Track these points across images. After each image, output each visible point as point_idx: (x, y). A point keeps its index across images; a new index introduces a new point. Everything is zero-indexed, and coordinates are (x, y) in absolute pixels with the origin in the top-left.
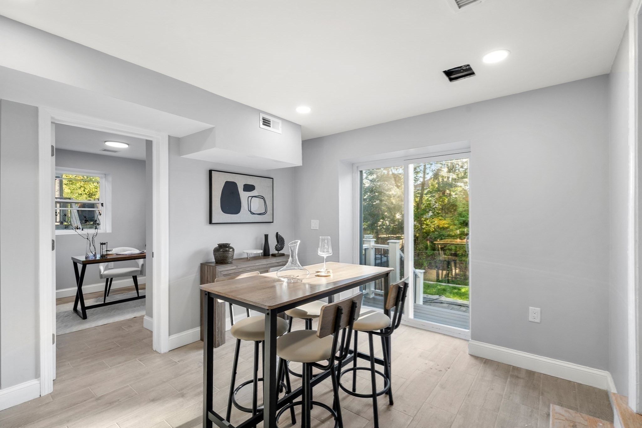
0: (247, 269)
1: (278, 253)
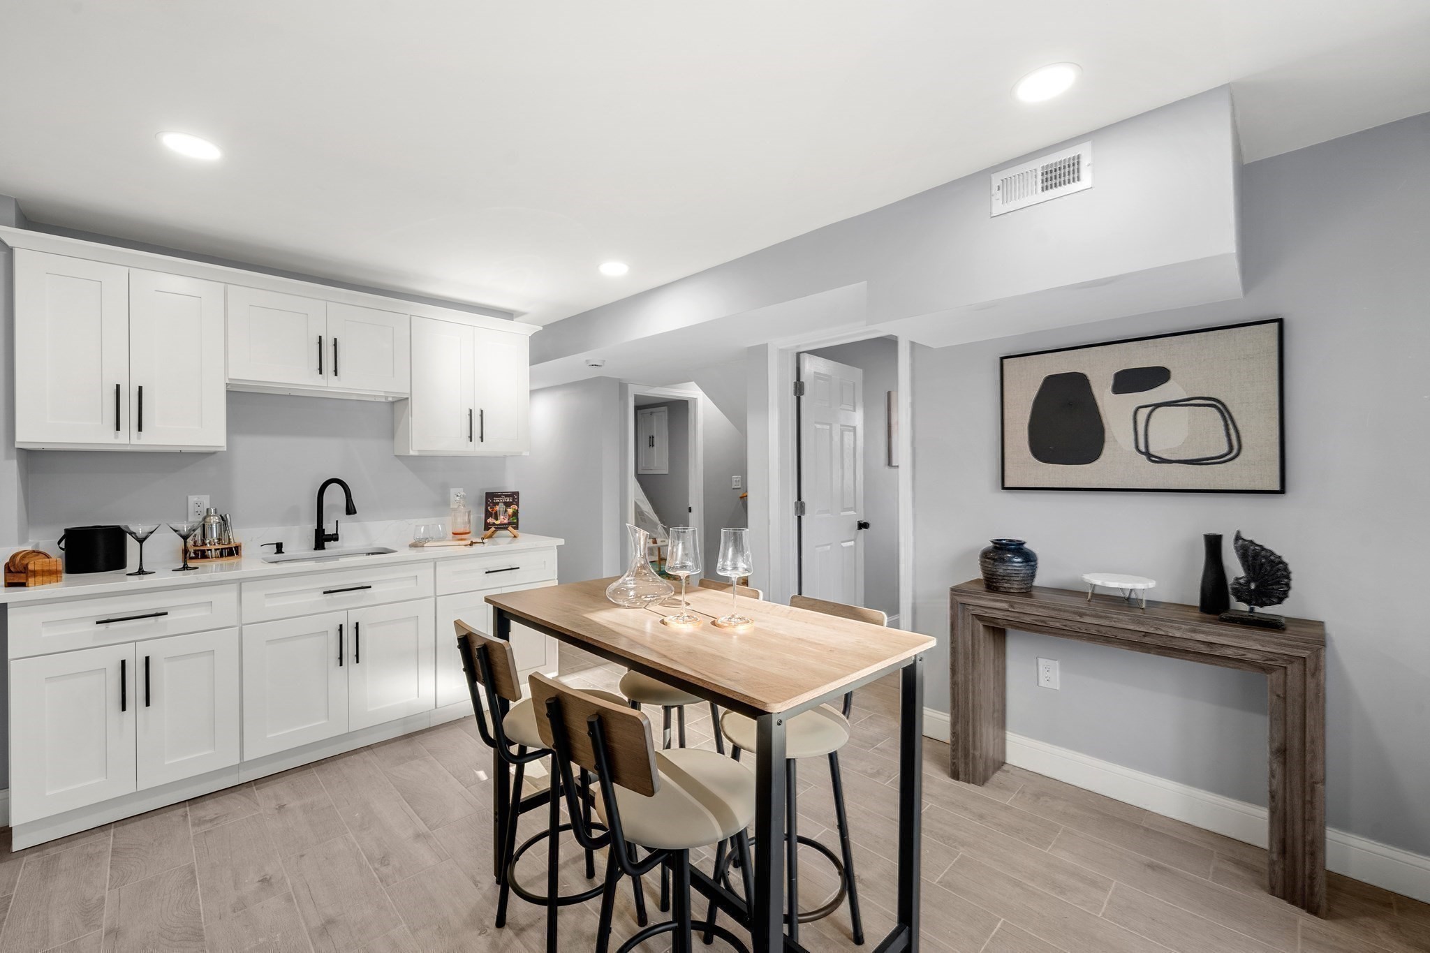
0: (1051, 623)
1: (1252, 610)
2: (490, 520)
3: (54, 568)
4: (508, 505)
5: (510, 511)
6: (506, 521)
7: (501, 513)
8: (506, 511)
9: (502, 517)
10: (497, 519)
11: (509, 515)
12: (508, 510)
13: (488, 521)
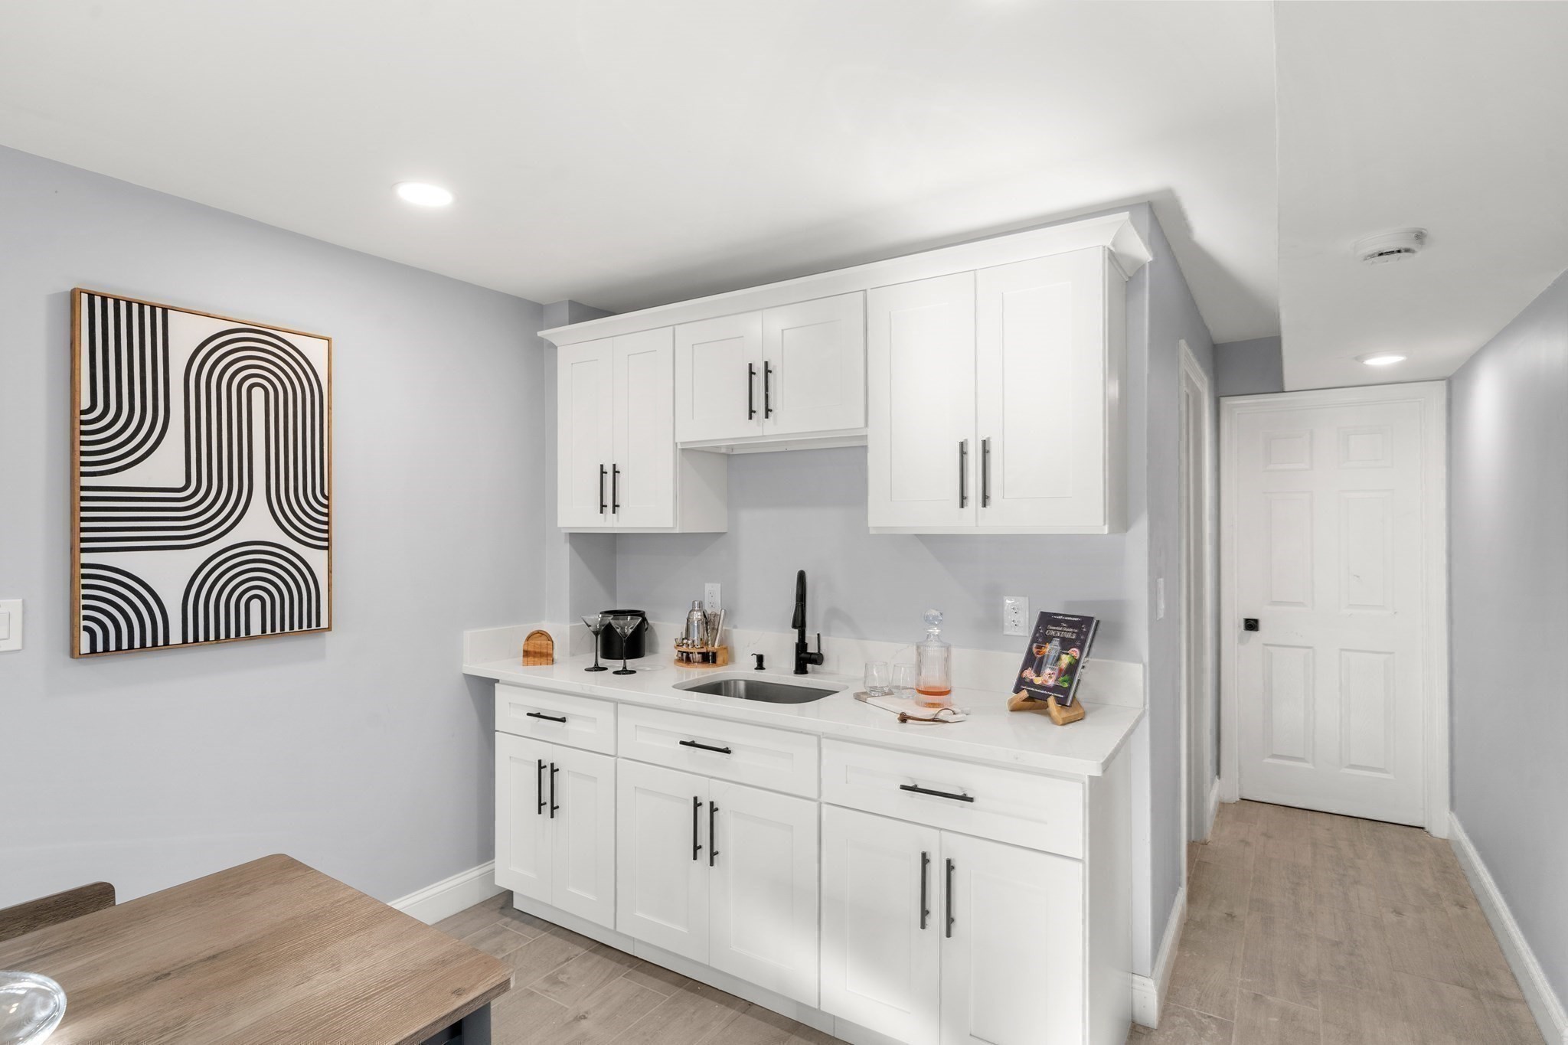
2: (1029, 674)
3: (545, 651)
4: (1066, 644)
5: (1065, 660)
6: (1051, 682)
7: (1050, 661)
8: (1059, 659)
9: (1048, 671)
10: (1038, 673)
11: (1061, 670)
12: (1064, 657)
13: (1024, 675)
